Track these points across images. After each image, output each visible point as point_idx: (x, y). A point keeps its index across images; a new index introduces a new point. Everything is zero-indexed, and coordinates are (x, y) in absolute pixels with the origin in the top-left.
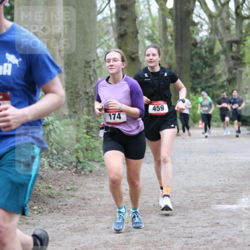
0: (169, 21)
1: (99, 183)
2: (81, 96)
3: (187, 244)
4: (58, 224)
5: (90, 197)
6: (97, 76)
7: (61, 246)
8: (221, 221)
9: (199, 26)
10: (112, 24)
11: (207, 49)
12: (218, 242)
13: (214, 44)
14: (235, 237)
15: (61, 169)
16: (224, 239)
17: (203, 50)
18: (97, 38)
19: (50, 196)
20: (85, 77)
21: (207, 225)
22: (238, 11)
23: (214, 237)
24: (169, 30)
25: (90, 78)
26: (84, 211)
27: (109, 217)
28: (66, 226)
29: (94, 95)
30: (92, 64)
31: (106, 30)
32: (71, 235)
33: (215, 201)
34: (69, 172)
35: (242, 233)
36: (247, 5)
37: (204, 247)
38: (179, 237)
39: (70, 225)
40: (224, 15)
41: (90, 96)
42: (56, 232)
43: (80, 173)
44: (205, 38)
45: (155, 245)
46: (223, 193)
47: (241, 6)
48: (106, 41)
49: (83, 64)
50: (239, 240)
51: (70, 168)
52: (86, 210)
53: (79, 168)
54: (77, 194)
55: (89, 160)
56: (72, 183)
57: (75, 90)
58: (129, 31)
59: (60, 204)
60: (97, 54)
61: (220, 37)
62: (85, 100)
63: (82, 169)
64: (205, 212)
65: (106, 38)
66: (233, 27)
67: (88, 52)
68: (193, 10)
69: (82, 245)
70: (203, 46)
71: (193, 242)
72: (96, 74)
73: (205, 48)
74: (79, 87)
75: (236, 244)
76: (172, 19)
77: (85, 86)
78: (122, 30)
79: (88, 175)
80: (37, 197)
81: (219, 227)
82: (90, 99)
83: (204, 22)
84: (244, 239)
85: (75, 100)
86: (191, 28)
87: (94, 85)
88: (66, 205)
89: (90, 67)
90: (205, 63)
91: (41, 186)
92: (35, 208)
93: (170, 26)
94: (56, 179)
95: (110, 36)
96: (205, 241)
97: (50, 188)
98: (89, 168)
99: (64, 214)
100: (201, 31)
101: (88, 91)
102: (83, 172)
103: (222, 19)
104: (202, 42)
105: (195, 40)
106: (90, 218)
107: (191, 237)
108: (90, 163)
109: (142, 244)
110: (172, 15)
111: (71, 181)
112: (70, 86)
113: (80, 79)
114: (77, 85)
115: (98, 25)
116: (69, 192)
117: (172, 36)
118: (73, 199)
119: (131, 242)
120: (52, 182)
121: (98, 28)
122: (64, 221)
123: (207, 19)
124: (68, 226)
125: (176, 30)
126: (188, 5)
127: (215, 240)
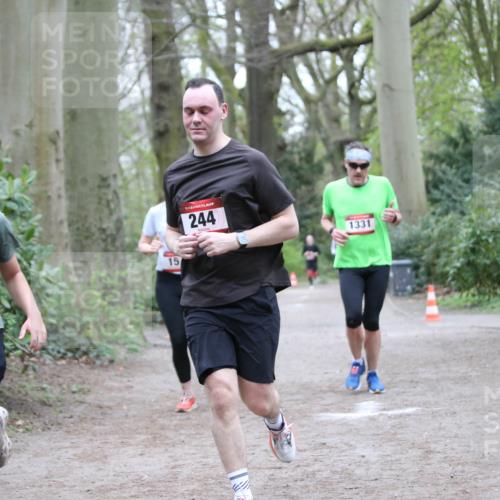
0: (239, 109)
1: (125, 380)
2: (93, 235)
3: (274, 480)
4: (59, 449)
5: (111, 404)
6: (119, 202)
7: (64, 486)
8: (329, 441)
9: (288, 117)
10: (144, 115)
11: (303, 155)
12: (325, 474)
13: (314, 146)
14: (353, 467)
15: (63, 358)
16: (334, 469)
17: (296, 158)
18: (120, 139)
19: (44, 403)
20: (99, 203)
21: (306, 446)
22: (353, 92)
23: (317, 467)
24: (239, 123)
25: (108, 205)
26: (102, 427)
27: (143, 437)
28: (72, 452)
29: (114, 232)
30: (111, 181)
31: (135, 125)
32: (81, 467)
33: (318, 408)
34: (76, 361)
35: (363, 460)
36: (367, 82)
37: (302, 483)
38: (259, 468)
39: (79, 451)
40: (330, 98)
41: (107, 236)
42: (56, 463)
43: (94, 363)
44: (298, 136)
45: (220, 482)
46: (332, 394)
47: (357, 84)
48: (135, 143)
49: (97, 182)
50: (360, 472)
51: (77, 356)
52: (104, 425)
53: (92, 355)
54: (89, 398)
55: (109, 342)
56: (80, 380)
57: (83, 225)
58: (173, 126)
59: (61, 415)
60: (119, 165)
61: (323, 135)
62: (100, 242)
63: (98, 357)
64: (303, 426)
65: (136, 137)
66: (345, 119)
67: (105, 163)
68: (278, 91)
69: (98, 484)
70: (295, 150)
71: (284, 476)
72: (118, 197)
73: (299, 153)
74: (90, 220)
75: (354, 478)
76: (244, 106)
77: (101, 219)
78: (162, 124)
79: (107, 367)
80: (22, 404)
81: (326, 451)
82: (109, 240)
83: (296, 111)
84: (368, 469)
85: (84, 243)
86: (276, 120)
87: (114, 218)
88: (71, 417)
89: (109, 186)
90: (299, 178)
91: (28, 386)
92: (20, 422)
93: (241, 118)
94: (54, 375)
95: (142, 135)
96: (303, 473)
97: (43, 389)
98: (108, 356)
99: (68, 432)
100: (292, 125)
101: (104, 226)
102: (98, 362)
103: (327, 106)
104: (294, 144)
105: (283, 140)
106: (111, 438)
107: (280, 468)
108: (110, 346)
109: (199, 481)
110: (243, 99)
111: (80, 377)
112: (75, 219)
113: (92, 207)
114: (86, 217)
115: (120, 116)
116: (76, 396)
117: (243, 132)
118: (83, 407)
119: (180, 478)
120: (46, 380)
121: (120, 123)
122: (68, 444)
123: (301, 104)
124: (74, 452)
125: (251, 123)
126: (270, 82)
127: (319, 471)
